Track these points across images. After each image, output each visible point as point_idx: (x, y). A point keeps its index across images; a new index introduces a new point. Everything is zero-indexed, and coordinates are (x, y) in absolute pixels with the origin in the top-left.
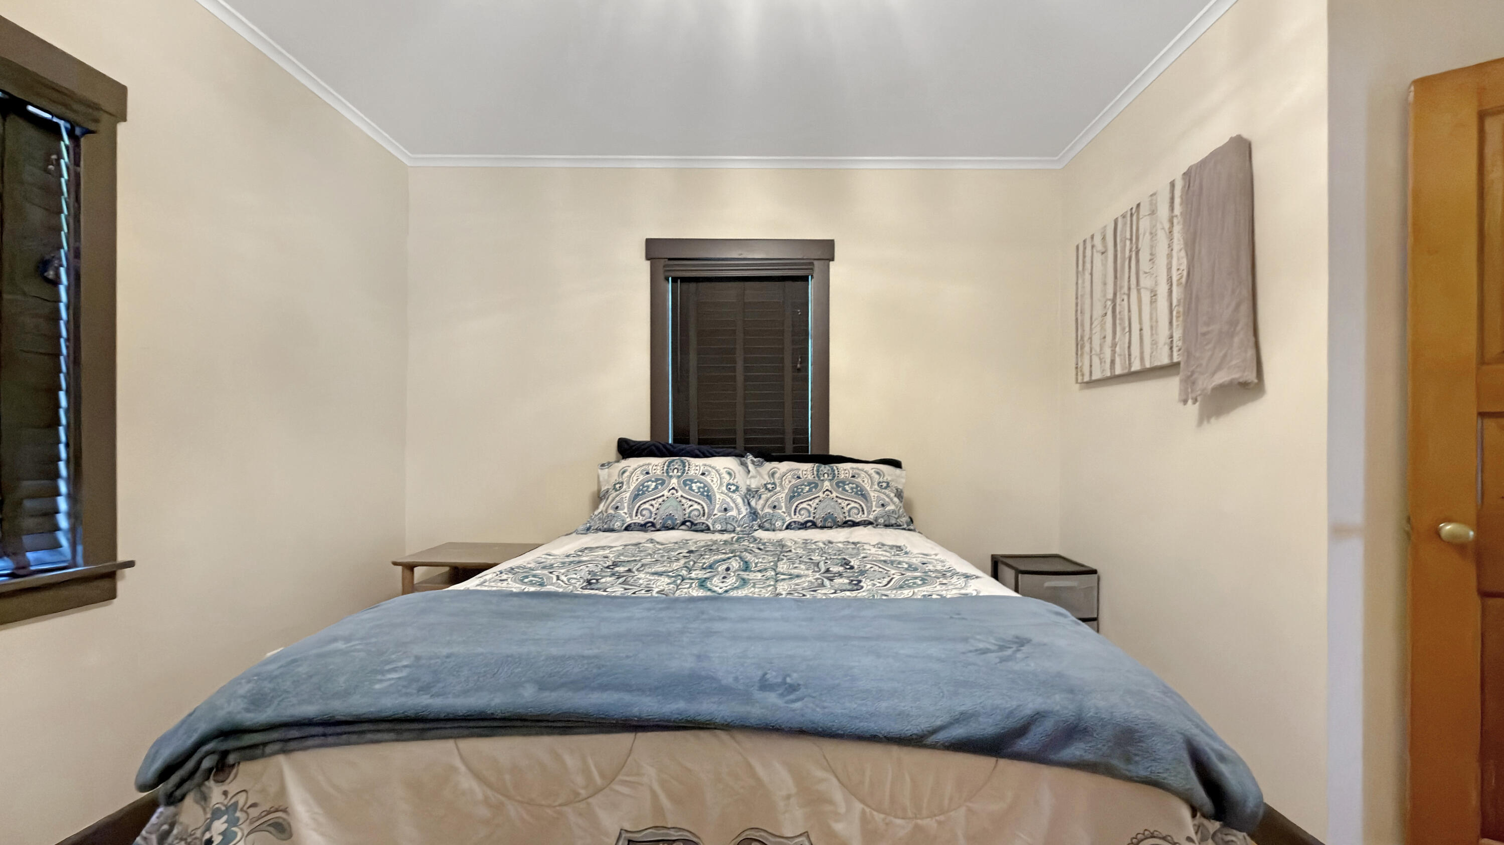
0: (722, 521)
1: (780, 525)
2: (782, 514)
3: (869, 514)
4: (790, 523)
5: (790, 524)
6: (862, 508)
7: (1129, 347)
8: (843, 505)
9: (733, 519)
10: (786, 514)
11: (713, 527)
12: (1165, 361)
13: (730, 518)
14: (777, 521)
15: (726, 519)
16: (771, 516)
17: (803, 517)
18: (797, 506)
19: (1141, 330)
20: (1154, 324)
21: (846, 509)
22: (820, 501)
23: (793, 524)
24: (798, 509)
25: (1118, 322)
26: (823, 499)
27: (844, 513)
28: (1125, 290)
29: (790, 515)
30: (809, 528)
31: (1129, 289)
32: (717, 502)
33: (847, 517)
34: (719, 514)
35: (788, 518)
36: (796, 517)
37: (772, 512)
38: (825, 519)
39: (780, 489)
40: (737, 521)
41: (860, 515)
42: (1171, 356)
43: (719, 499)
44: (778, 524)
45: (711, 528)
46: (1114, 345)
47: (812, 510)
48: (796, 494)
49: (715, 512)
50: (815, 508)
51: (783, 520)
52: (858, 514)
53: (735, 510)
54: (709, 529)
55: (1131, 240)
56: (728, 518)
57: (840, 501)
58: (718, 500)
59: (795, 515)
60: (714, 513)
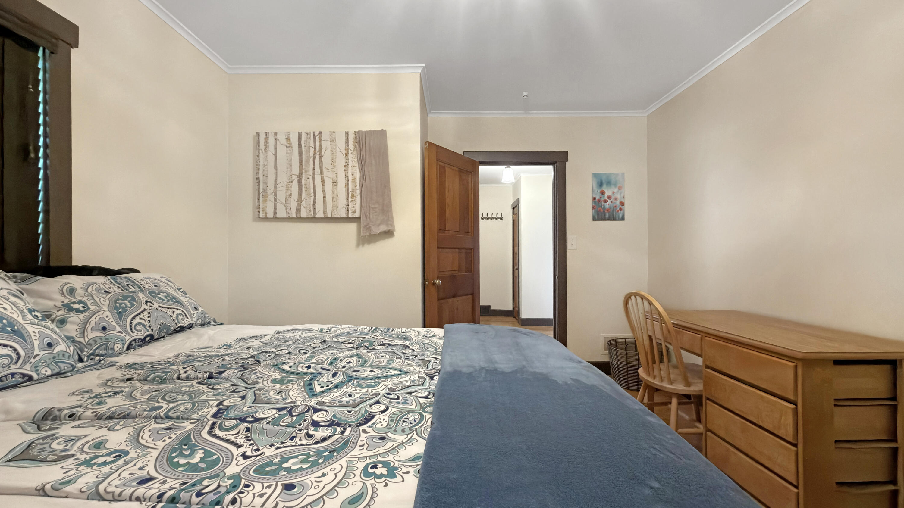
0: (49, 362)
1: (119, 347)
2: (119, 334)
3: (192, 318)
4: (131, 342)
5: (130, 344)
6: (185, 313)
7: (314, 205)
8: (171, 313)
9: (63, 355)
10: (124, 334)
11: (38, 374)
12: (344, 216)
13: (59, 355)
14: (115, 344)
15: (54, 358)
16: (104, 340)
17: (142, 332)
18: (131, 323)
19: (324, 197)
20: (335, 196)
21: (174, 317)
22: (149, 313)
23: (133, 343)
24: (133, 327)
25: (303, 189)
26: (151, 311)
27: (174, 320)
28: (311, 173)
29: (129, 334)
30: (149, 343)
31: (314, 174)
32: (34, 338)
33: (178, 324)
34: (42, 353)
35: (127, 337)
36: (135, 334)
37: (104, 335)
38: (161, 330)
39: (94, 307)
40: (69, 357)
41: (185, 319)
42: (348, 214)
43: (34, 332)
44: (118, 347)
45: (35, 376)
46: (300, 201)
47: (146, 323)
48: (121, 310)
49: (36, 352)
50: (149, 321)
51: (122, 340)
52: (184, 319)
53: (61, 342)
54: (30, 378)
55: (315, 148)
56: (56, 355)
57: (164, 310)
58: (32, 334)
59: (133, 332)
60: (35, 354)
